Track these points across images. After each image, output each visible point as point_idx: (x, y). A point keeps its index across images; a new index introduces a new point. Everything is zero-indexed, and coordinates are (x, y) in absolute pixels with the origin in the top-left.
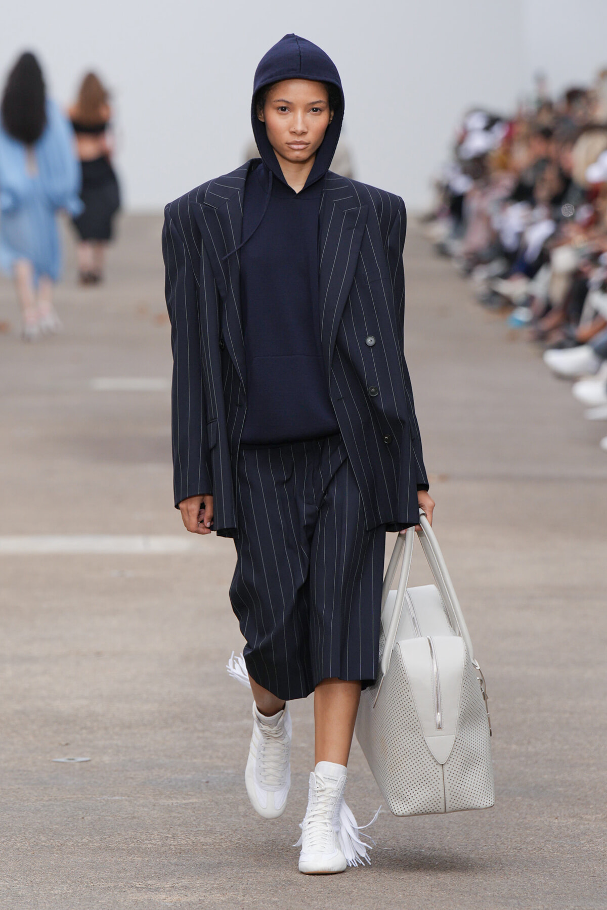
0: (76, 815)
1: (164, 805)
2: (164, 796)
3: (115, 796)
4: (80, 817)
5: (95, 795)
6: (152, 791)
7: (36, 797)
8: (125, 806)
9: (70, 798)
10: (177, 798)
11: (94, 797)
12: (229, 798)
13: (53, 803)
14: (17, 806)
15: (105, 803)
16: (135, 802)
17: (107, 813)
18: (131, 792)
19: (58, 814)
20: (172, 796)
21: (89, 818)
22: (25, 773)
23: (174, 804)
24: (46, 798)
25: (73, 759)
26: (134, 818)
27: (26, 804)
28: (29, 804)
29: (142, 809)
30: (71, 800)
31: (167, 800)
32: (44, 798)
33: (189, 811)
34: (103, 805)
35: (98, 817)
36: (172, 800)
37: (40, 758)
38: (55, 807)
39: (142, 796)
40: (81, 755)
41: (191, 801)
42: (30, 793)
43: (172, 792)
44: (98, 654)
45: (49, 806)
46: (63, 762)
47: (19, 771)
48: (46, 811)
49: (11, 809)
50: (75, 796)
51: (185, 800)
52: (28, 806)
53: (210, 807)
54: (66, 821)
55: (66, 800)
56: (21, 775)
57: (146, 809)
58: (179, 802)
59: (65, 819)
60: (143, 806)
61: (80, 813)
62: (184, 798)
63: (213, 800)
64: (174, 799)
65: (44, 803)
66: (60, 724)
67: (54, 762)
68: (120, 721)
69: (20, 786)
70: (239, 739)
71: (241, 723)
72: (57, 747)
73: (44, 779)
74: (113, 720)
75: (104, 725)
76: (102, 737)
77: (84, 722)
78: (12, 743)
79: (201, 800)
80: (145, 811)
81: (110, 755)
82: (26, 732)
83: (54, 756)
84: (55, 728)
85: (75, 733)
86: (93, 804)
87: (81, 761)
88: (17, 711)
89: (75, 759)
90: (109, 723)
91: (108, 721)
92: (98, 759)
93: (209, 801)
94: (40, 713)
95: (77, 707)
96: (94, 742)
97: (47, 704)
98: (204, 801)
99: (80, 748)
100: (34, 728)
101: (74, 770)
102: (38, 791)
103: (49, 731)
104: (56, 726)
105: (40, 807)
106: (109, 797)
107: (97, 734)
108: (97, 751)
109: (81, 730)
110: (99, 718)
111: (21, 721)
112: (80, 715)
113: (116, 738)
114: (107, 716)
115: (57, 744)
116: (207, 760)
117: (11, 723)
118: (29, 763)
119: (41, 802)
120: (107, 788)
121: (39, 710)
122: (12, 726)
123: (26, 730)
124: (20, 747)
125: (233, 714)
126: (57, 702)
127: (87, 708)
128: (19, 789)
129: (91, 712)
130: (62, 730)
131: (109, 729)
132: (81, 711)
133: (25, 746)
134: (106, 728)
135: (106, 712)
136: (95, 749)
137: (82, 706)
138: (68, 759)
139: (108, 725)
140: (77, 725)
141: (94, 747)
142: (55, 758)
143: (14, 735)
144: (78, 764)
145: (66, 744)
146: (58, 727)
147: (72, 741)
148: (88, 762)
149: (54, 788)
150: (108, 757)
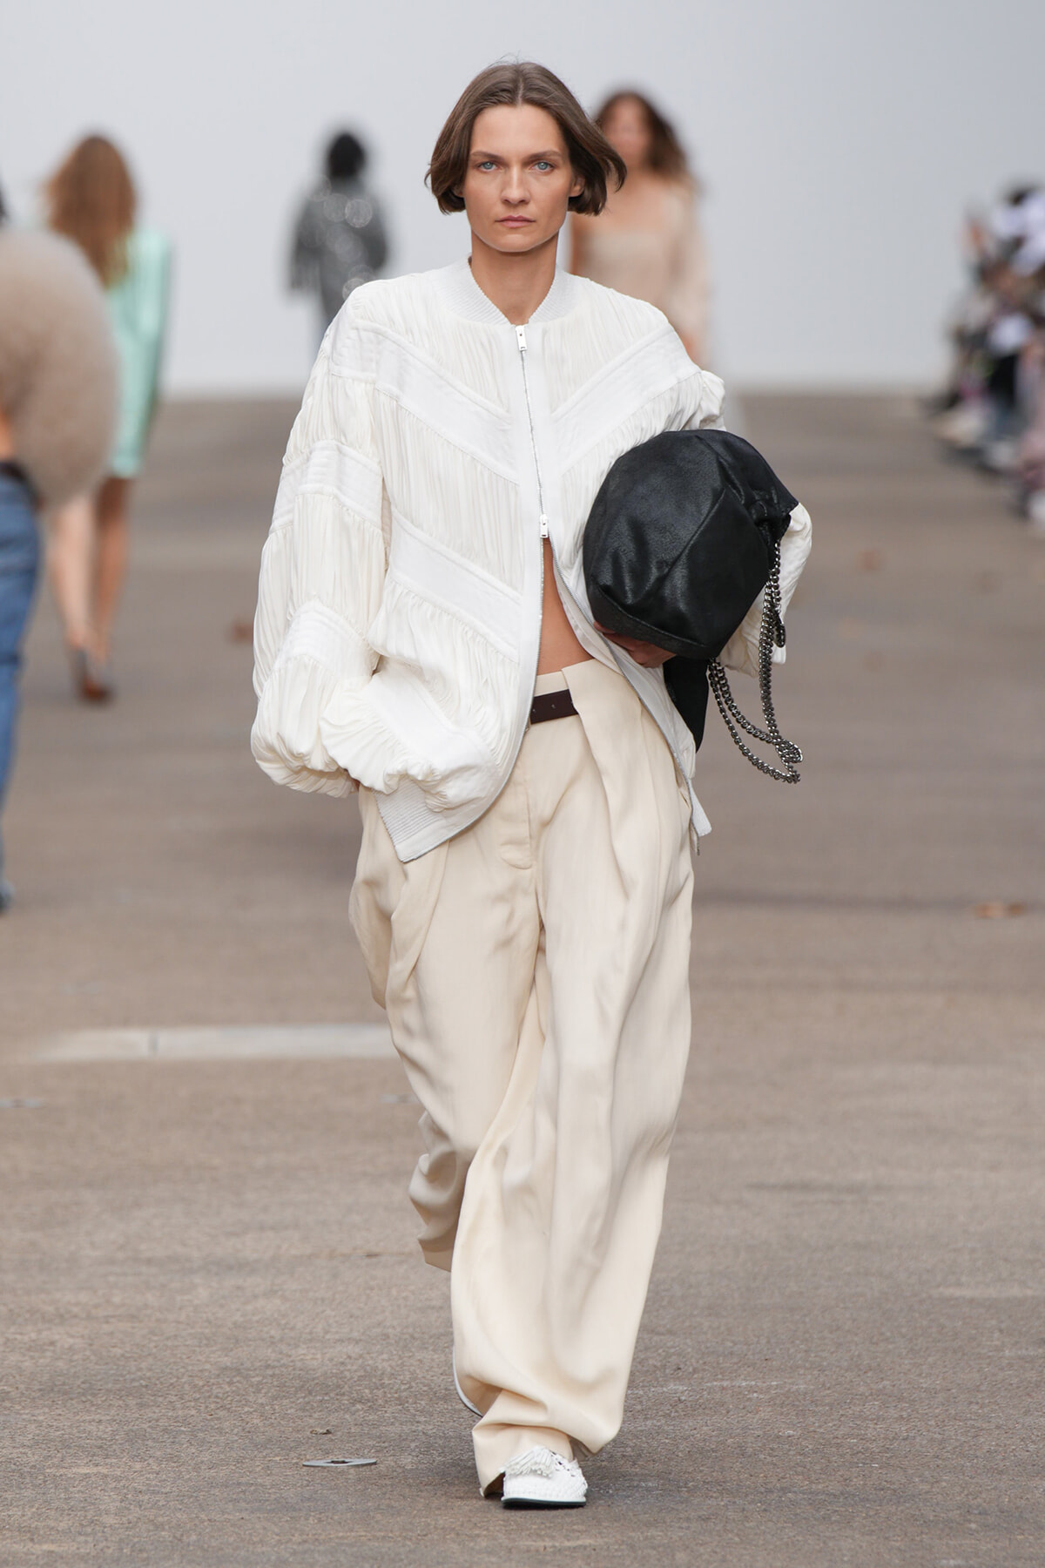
1: (528, 1551)
2: (528, 1532)
3: (431, 1533)
5: (391, 1531)
6: (502, 1523)
7: (277, 1535)
8: (454, 1553)
9: (342, 1538)
10: (553, 1538)
11: (390, 1535)
12: (653, 1537)
13: (312, 1547)
14: (243, 1553)
15: (412, 1547)
16: (472, 1544)
18: (462, 1525)
20: (543, 1533)
22: (253, 1488)
23: (548, 1549)
24: (297, 1538)
25: (344, 1462)
27: (259, 1550)
28: (264, 1549)
29: (487, 1559)
30: (346, 1541)
31: (535, 1541)
32: (294, 1539)
33: (579, 1562)
34: (410, 1551)
36: (544, 1540)
37: (278, 1459)
38: (316, 1555)
39: (485, 1533)
40: (357, 1453)
41: (580, 1542)
42: (265, 1528)
43: (543, 1526)
44: (370, 1256)
45: (305, 1552)
46: (322, 1467)
47: (239, 1484)
49: (232, 1559)
50: (353, 1534)
51: (568, 1540)
52: (263, 1553)
53: (620, 1554)
55: (336, 1541)
56: (244, 1492)
57: (494, 1559)
58: (557, 1544)
60: (489, 1554)
62: (568, 1538)
63: (623, 1541)
64: (547, 1539)
65: (295, 1547)
66: (310, 1393)
67: (305, 1468)
68: (428, 1385)
69: (244, 1515)
70: (664, 1422)
71: (665, 1389)
72: (309, 1438)
73: (290, 1500)
74: (413, 1384)
75: (396, 1395)
76: (395, 1418)
77: (358, 1388)
78: (220, 1431)
79: (600, 1541)
80: (493, 1563)
81: (414, 1454)
82: (246, 1409)
83: (305, 1455)
84: (301, 1400)
85: (343, 1410)
86: (389, 1549)
87: (358, 1466)
88: (226, 1368)
89: (346, 1460)
90: (405, 1390)
91: (403, 1387)
92: (390, 1461)
93: (616, 1542)
94: (270, 1372)
95: (341, 1360)
96: (381, 1428)
97: (281, 1353)
98: (607, 1543)
99: (355, 1440)
100: (260, 1401)
101: (347, 1482)
102: (280, 1524)
103: (291, 1408)
104: (304, 1398)
105: (287, 1555)
106: (419, 1535)
107: (386, 1412)
108: (386, 1444)
109: (354, 1405)
110: (386, 1381)
111: (234, 1389)
112: (347, 1373)
113: (422, 1419)
114: (402, 1377)
115: (308, 1433)
116: (603, 1463)
117: (216, 1391)
118: (258, 1469)
119: (289, 1545)
120: (414, 1517)
121: (268, 1367)
122: (217, 1397)
123: (245, 1405)
124: (237, 1438)
125: (648, 1371)
126: (301, 1351)
127: (360, 1361)
128: (243, 1521)
129: (368, 1368)
130: (315, 1405)
131: (407, 1402)
132: (349, 1367)
133: (247, 1437)
134: (401, 1401)
135: (397, 1369)
136: (384, 1442)
137: (350, 1357)
138: (333, 1462)
139: (405, 1394)
140: (343, 1394)
141: (380, 1437)
142: (308, 1460)
143: (221, 1413)
144: (352, 1471)
145: (325, 1431)
146: (306, 1399)
147: (337, 1427)
148: (373, 1467)
149: (311, 1518)
150: (410, 1457)
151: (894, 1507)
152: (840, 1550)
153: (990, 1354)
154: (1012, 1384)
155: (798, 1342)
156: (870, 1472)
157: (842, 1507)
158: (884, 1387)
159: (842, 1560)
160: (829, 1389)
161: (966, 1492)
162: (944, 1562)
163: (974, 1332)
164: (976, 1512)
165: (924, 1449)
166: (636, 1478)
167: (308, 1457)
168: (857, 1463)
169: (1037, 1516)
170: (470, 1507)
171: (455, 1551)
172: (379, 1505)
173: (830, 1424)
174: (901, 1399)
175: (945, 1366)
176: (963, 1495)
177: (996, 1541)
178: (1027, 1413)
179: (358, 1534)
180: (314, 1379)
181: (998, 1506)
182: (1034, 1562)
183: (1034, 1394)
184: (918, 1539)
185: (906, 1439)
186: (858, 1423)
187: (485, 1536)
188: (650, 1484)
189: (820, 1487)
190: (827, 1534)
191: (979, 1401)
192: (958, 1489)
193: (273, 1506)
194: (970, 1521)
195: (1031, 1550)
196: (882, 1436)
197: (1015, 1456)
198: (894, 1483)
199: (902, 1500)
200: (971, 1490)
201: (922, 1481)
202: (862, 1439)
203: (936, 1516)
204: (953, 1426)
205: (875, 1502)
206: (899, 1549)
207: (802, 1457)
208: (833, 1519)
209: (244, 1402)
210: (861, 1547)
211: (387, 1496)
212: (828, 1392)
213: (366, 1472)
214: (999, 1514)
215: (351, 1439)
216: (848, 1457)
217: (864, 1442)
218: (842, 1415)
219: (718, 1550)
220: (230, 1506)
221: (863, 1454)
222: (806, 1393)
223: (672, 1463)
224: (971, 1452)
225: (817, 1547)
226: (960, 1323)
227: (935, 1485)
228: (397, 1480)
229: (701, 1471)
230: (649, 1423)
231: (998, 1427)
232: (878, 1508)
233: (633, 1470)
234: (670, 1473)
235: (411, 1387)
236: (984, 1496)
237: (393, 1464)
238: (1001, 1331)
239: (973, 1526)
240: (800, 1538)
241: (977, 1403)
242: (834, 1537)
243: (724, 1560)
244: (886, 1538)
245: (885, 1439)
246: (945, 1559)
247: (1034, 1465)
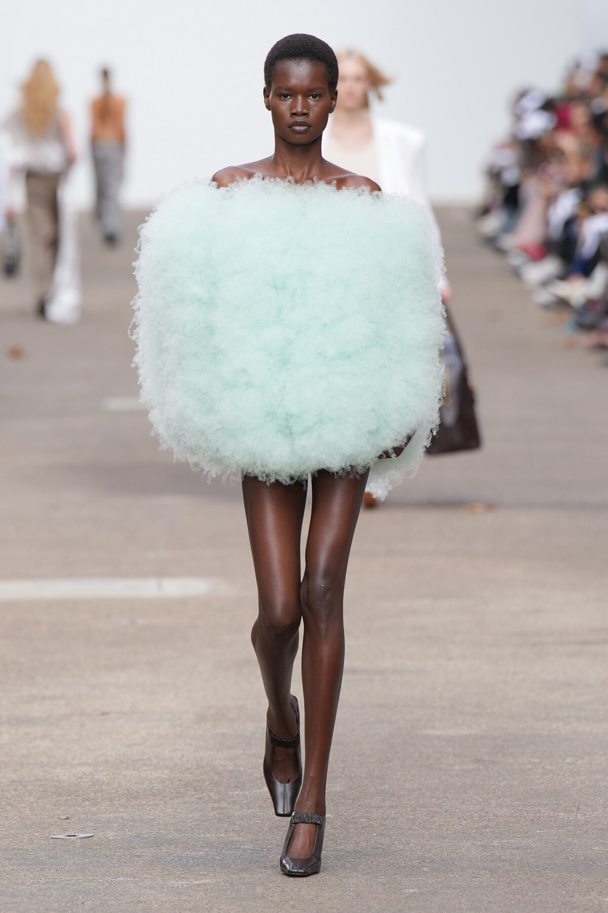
0: (76, 900)
1: (173, 887)
2: (174, 876)
3: (119, 877)
4: (80, 903)
5: (97, 876)
6: (160, 870)
7: (32, 879)
8: (131, 889)
9: (68, 880)
10: (188, 879)
11: (96, 878)
12: (244, 878)
13: (51, 886)
14: (11, 890)
15: (108, 885)
16: (141, 884)
17: (110, 897)
18: (137, 872)
19: (55, 899)
20: (183, 876)
21: (90, 903)
22: (21, 852)
23: (184, 886)
24: (43, 881)
25: (74, 836)
26: (141, 902)
27: (20, 888)
28: (23, 887)
29: (149, 892)
30: (70, 882)
31: (177, 881)
32: (41, 881)
33: (201, 893)
34: (106, 888)
35: (100, 901)
36: (182, 881)
37: (37, 834)
38: (52, 891)
39: (149, 876)
40: (83, 830)
41: (202, 882)
42: (25, 875)
43: (183, 872)
44: (104, 714)
45: (46, 889)
46: (62, 839)
47: (14, 849)
48: (43, 896)
49: (4, 894)
50: (75, 878)
51: (196, 880)
52: (22, 890)
53: (224, 888)
54: (65, 906)
55: (65, 882)
56: (16, 854)
57: (152, 892)
58: (189, 883)
59: (63, 904)
60: (151, 889)
61: (80, 897)
63: (227, 881)
64: (184, 880)
65: (41, 886)
66: (60, 795)
67: (52, 839)
68: (127, 790)
69: (15, 867)
70: (258, 810)
71: (261, 791)
72: (56, 822)
73: (41, 859)
74: (119, 789)
75: (108, 796)
76: (106, 809)
77: (87, 792)
78: (6, 818)
79: (214, 881)
80: (152, 894)
81: (115, 830)
82: (23, 805)
83: (53, 832)
84: (55, 799)
85: (77, 805)
86: (94, 886)
87: (82, 838)
88: (14, 781)
89: (76, 835)
90: (114, 793)
91: (113, 791)
92: (101, 835)
93: (223, 881)
94: (39, 783)
95: (80, 776)
96: (98, 816)
97: (46, 772)
98: (217, 882)
99: (82, 823)
100: (31, 800)
101: (75, 847)
102: (34, 872)
103: (48, 804)
104: (56, 798)
105: (36, 891)
106: (112, 878)
107: (101, 806)
108: (100, 825)
109: (84, 802)
110: (104, 788)
111: (17, 793)
112: (83, 784)
113: (122, 810)
114: (113, 786)
115: (56, 819)
116: (221, 835)
117: (7, 794)
118: (25, 840)
119: (38, 885)
120: (111, 868)
121: (38, 780)
122: (7, 798)
123: (22, 803)
124: (15, 822)
125: (252, 780)
126: (58, 770)
127: (91, 776)
128: (13, 871)
129: (95, 780)
130: (62, 802)
131: (114, 800)
132: (84, 780)
133: (21, 821)
134: (111, 800)
135: (111, 780)
136: (98, 824)
137: (85, 774)
138: (68, 836)
139: (114, 795)
140: (79, 796)
141: (97, 821)
142: (54, 835)
143: (8, 808)
144: (78, 841)
145: (66, 818)
146: (58, 799)
147: (73, 815)
148: (91, 838)
149: (52, 869)
150: (112, 832)
151: (382, 859)
152: (349, 884)
153: (447, 768)
154: (456, 786)
155: (339, 762)
156: (371, 838)
157: (353, 859)
158: (385, 788)
159: (349, 890)
160: (353, 789)
161: (423, 850)
162: (407, 890)
163: (439, 755)
164: (428, 861)
165: (403, 825)
166: (239, 843)
167: (54, 833)
168: (364, 833)
169: (462, 863)
170: (143, 862)
171: (131, 887)
172: (92, 861)
173: (352, 811)
174: (393, 795)
175: (420, 776)
176: (422, 851)
177: (437, 878)
178: (462, 803)
179: (78, 878)
180: (63, 787)
181: (441, 857)
182: (458, 890)
183: (468, 792)
184: (394, 877)
185: (394, 818)
186: (367, 809)
187: (150, 878)
188: (246, 847)
189: (342, 847)
190: (343, 875)
191: (437, 796)
192: (419, 848)
193: (32, 862)
194: (424, 867)
195: (457, 883)
196: (380, 817)
197: (454, 828)
198: (384, 845)
199: (387, 854)
200: (426, 848)
201: (399, 843)
202: (368, 819)
203: (404, 863)
204: (421, 811)
205: (372, 855)
206: (382, 883)
207: (333, 830)
208: (348, 866)
209: (22, 801)
210: (361, 882)
211: (97, 855)
212: (352, 791)
213: (87, 841)
214: (440, 862)
215: (80, 822)
216: (360, 829)
217: (369, 821)
218: (359, 805)
219: (280, 885)
220: (7, 862)
221: (368, 828)
222: (340, 792)
223: (260, 834)
224: (429, 826)
225: (336, 883)
226: (432, 750)
227: (407, 846)
228: (103, 846)
229: (276, 839)
230: (250, 811)
231: (446, 811)
232: (373, 859)
233: (238, 838)
234: (258, 840)
235: (118, 791)
236: (433, 851)
237: (102, 836)
238: (454, 755)
239: (425, 869)
240: (328, 878)
241: (436, 797)
242: (346, 877)
243: (283, 891)
244: (376, 877)
245: (382, 819)
246: (407, 889)
247: (463, 833)
